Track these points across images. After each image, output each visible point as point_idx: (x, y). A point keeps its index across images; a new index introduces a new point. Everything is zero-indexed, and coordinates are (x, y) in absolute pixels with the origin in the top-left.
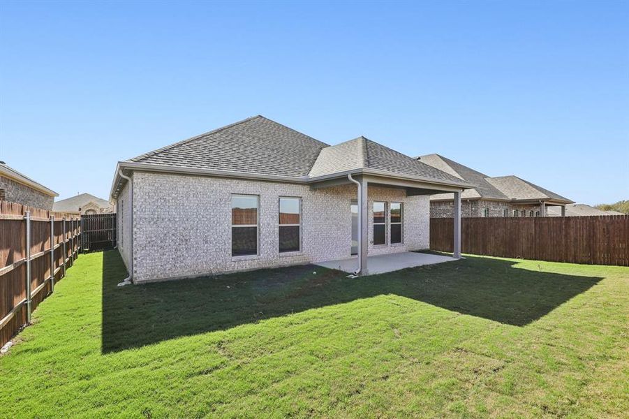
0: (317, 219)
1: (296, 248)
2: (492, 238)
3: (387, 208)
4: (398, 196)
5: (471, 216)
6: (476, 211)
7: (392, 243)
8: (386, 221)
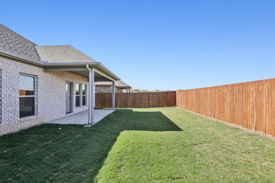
0: (47, 92)
1: (32, 113)
2: (119, 101)
3: (81, 87)
4: (85, 81)
5: (108, 92)
6: (110, 90)
7: (83, 105)
8: (80, 94)
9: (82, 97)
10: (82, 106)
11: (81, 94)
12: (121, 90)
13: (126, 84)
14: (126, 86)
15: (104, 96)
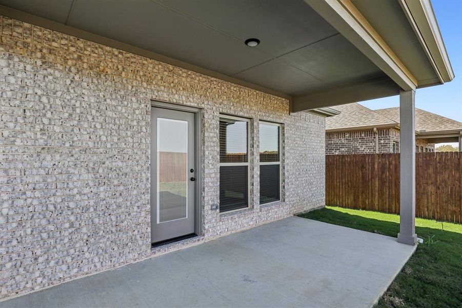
3: (253, 132)
4: (275, 110)
5: (377, 152)
6: (385, 145)
7: (261, 202)
8: (249, 158)
9: (257, 172)
10: (257, 205)
11: (252, 161)
12: (429, 146)
13: (453, 122)
14: (454, 128)
15: (363, 167)
